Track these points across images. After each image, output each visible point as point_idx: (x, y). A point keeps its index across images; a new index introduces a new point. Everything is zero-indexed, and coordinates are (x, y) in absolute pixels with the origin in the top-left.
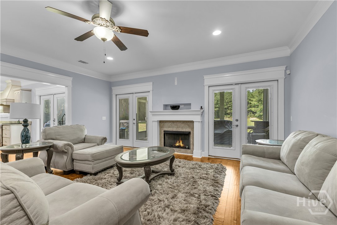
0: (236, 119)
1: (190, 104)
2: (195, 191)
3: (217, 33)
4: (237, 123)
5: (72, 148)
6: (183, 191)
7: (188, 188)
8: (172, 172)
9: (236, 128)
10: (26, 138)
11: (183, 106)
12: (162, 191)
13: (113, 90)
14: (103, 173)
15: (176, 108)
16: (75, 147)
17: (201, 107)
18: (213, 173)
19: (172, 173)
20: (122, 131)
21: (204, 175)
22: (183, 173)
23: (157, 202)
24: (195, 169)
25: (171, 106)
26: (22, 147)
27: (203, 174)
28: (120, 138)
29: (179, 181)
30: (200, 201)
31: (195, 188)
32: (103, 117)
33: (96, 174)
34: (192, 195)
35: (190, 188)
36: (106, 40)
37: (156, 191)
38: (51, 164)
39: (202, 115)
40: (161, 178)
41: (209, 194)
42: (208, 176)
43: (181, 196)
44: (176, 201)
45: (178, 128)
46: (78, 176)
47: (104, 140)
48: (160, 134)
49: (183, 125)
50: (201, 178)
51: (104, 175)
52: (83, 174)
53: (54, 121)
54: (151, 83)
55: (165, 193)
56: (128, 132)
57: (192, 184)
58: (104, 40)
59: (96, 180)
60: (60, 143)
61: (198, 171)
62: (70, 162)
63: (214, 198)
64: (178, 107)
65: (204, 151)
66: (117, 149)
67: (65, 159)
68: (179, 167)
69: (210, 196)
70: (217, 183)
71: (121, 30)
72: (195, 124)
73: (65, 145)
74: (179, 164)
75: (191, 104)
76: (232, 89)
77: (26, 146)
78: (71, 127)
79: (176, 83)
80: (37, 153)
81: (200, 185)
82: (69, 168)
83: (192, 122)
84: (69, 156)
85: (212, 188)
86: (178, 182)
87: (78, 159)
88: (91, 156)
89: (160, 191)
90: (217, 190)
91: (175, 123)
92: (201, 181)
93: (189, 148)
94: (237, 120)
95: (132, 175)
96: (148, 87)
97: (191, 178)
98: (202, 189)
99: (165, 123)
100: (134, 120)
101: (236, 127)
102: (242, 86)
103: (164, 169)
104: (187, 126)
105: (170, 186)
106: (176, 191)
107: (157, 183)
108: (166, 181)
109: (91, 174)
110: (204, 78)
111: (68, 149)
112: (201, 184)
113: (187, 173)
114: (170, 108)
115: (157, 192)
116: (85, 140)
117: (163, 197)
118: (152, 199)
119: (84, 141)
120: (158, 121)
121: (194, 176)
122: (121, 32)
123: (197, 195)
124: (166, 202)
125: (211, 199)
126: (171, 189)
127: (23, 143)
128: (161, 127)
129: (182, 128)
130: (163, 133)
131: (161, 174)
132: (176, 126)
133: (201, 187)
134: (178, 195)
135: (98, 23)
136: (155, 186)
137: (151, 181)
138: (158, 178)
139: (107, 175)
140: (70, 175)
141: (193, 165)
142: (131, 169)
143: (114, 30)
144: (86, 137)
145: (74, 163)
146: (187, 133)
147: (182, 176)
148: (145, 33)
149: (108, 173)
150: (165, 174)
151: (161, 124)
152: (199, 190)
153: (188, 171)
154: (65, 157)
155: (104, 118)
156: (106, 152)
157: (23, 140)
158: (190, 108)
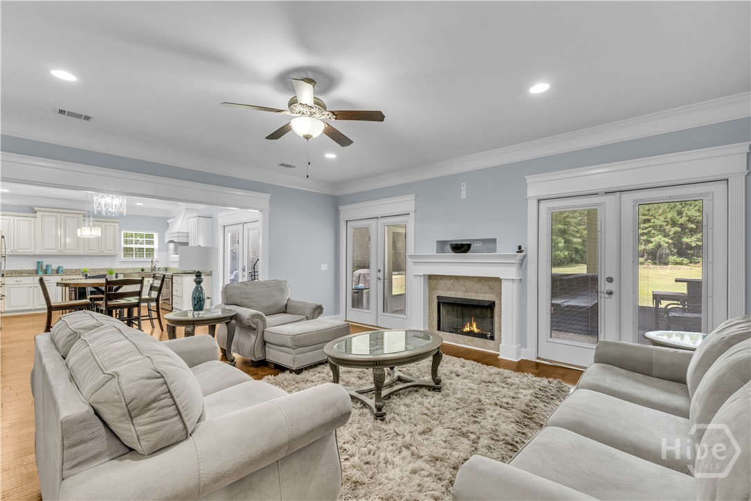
0: (606, 277)
1: (494, 241)
2: (473, 428)
3: (539, 88)
4: (609, 287)
5: (264, 321)
6: (447, 425)
7: (461, 420)
8: (436, 384)
9: (608, 298)
10: (198, 303)
11: (481, 245)
12: (406, 418)
13: (341, 213)
14: (311, 372)
15: (463, 249)
16: (269, 319)
17: (520, 247)
18: (529, 397)
19: (436, 386)
20: (357, 293)
21: (505, 400)
22: (461, 390)
23: (392, 435)
24: (491, 385)
25: (452, 245)
26: (193, 315)
27: (505, 396)
28: (353, 307)
29: (446, 403)
30: (476, 449)
31: (475, 422)
32: (322, 265)
33: (299, 371)
34: (465, 435)
35: (465, 421)
36: (311, 136)
37: (396, 416)
38: (233, 347)
39: (521, 264)
40: (411, 393)
41: (502, 437)
42: (514, 403)
43: (440, 432)
44: (427, 439)
45: (467, 291)
46: (272, 371)
47: (318, 310)
48: (429, 302)
49: (478, 286)
50: (496, 404)
51: (312, 376)
52: (280, 369)
53: (244, 270)
54: (412, 197)
55: (412, 422)
56: (368, 294)
57: (471, 414)
58: (307, 137)
59: (297, 383)
60: (246, 313)
61: (496, 389)
62: (260, 348)
63: (510, 447)
64: (466, 247)
65: (526, 348)
66: (337, 329)
67: (253, 341)
68: (458, 376)
69: (501, 443)
70: (530, 419)
71: (336, 115)
72: (504, 284)
73: (254, 316)
74: (461, 370)
75: (495, 239)
76: (596, 205)
77: (199, 314)
78: (265, 284)
79: (464, 195)
80: (214, 326)
81: (489, 418)
82: (259, 356)
83: (498, 280)
84: (260, 335)
85: (513, 428)
86: (444, 406)
87: (272, 342)
88: (291, 338)
89: (404, 418)
90: (523, 433)
91: (461, 282)
92: (495, 410)
93: (492, 338)
94: (610, 280)
95: (360, 381)
96: (406, 204)
97: (475, 402)
98: (488, 427)
99: (440, 279)
100: (379, 271)
101: (607, 296)
102: (625, 196)
103: (423, 377)
104: (487, 288)
105: (426, 412)
106: (432, 422)
107: (402, 402)
108: (420, 399)
109: (291, 371)
110: (527, 182)
111: (256, 324)
112: (492, 417)
113: (470, 391)
114: (449, 248)
115: (397, 418)
116: (288, 309)
117: (406, 429)
118: (383, 429)
119: (285, 310)
120: (424, 275)
121: (482, 398)
122: (336, 119)
123: (473, 436)
124: (408, 438)
125: (502, 449)
126: (425, 416)
127: (195, 310)
128: (431, 289)
129: (476, 292)
130: (436, 301)
131: (415, 386)
132: (463, 288)
133: (488, 423)
134: (435, 430)
135: (297, 110)
136: (396, 407)
137: (391, 396)
138: (406, 394)
139: (318, 375)
140: (259, 368)
141: (491, 375)
142: (360, 370)
143: (324, 117)
144: (289, 303)
145: (267, 349)
146: (487, 304)
147: (456, 396)
148: (377, 116)
149: (319, 373)
150: (421, 386)
151: (431, 281)
152: (482, 427)
153: (474, 386)
154: (253, 337)
155: (324, 267)
156: (317, 333)
157: (195, 305)
158: (495, 250)
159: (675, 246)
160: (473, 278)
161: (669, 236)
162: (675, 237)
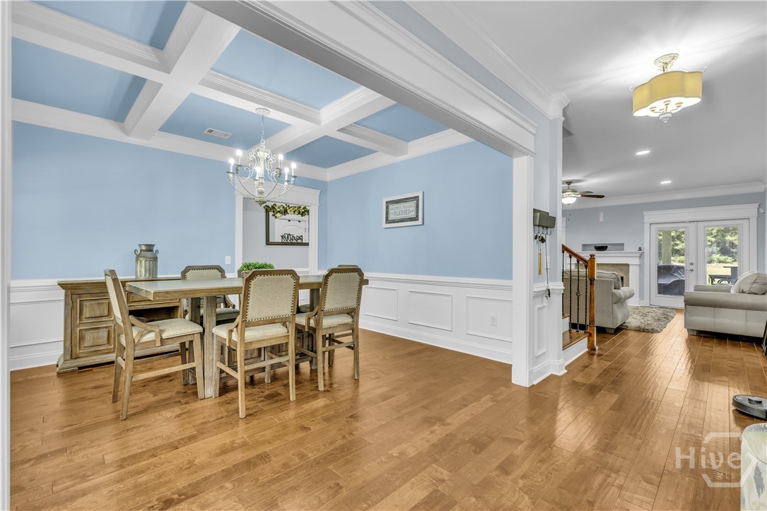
0: (690, 262)
1: (623, 244)
3: (666, 182)
4: (691, 267)
9: (691, 273)
11: (613, 247)
15: (602, 249)
17: (640, 248)
25: (595, 246)
39: (640, 257)
64: (604, 248)
72: (631, 267)
76: (685, 227)
79: (601, 219)
83: (628, 265)
94: (692, 264)
102: (699, 223)
110: (644, 214)
114: (593, 248)
158: (623, 250)
159: (718, 244)
160: (608, 264)
161: (712, 234)
162: (717, 235)
